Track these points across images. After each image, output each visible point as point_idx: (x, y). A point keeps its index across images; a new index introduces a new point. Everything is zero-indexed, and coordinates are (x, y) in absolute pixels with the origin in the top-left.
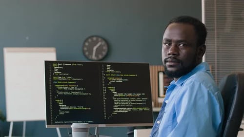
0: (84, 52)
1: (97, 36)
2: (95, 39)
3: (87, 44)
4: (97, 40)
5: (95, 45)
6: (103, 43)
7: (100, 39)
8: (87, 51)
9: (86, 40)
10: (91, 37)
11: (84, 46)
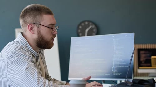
0: (78, 34)
1: (89, 21)
2: (87, 23)
3: (80, 27)
4: (89, 24)
5: (87, 28)
6: (93, 26)
7: (91, 23)
8: (81, 32)
9: (80, 24)
10: (84, 22)
11: (78, 28)
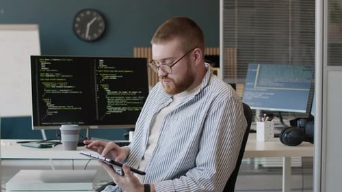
0: (74, 30)
1: (92, 10)
2: (88, 13)
3: (78, 19)
4: (92, 14)
6: (99, 18)
8: (79, 28)
9: (77, 15)
10: (84, 11)
11: (75, 21)
